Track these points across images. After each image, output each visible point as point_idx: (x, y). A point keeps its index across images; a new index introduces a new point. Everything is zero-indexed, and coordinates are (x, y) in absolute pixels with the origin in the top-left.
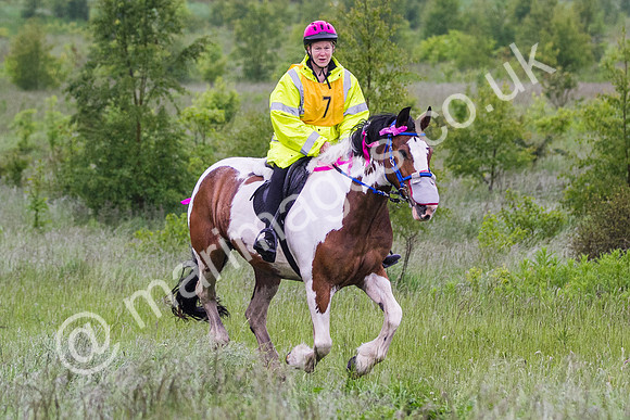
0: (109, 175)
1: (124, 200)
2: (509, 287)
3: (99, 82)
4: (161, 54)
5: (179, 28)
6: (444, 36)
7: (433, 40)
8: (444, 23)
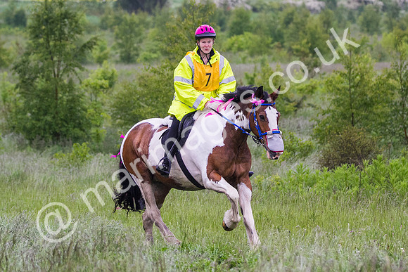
0: (39, 120)
1: (48, 135)
2: (280, 186)
3: (32, 64)
4: (70, 47)
5: (81, 31)
6: (241, 36)
7: (234, 38)
8: (241, 28)
